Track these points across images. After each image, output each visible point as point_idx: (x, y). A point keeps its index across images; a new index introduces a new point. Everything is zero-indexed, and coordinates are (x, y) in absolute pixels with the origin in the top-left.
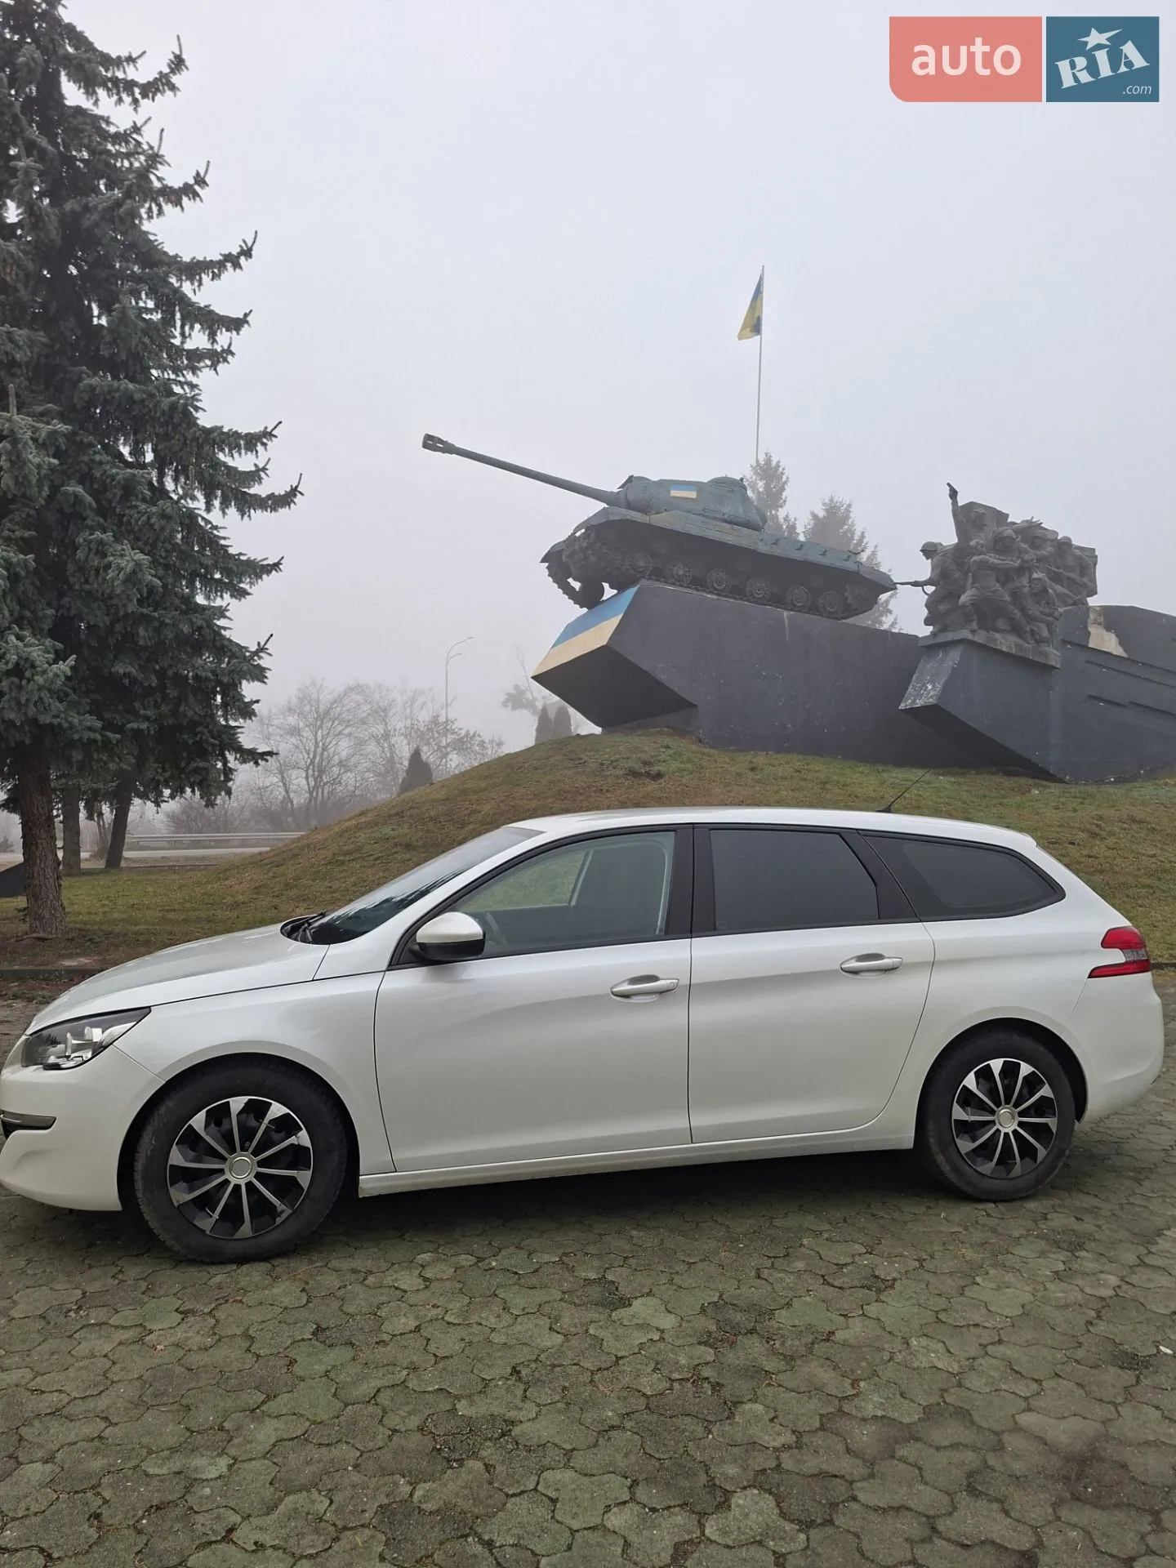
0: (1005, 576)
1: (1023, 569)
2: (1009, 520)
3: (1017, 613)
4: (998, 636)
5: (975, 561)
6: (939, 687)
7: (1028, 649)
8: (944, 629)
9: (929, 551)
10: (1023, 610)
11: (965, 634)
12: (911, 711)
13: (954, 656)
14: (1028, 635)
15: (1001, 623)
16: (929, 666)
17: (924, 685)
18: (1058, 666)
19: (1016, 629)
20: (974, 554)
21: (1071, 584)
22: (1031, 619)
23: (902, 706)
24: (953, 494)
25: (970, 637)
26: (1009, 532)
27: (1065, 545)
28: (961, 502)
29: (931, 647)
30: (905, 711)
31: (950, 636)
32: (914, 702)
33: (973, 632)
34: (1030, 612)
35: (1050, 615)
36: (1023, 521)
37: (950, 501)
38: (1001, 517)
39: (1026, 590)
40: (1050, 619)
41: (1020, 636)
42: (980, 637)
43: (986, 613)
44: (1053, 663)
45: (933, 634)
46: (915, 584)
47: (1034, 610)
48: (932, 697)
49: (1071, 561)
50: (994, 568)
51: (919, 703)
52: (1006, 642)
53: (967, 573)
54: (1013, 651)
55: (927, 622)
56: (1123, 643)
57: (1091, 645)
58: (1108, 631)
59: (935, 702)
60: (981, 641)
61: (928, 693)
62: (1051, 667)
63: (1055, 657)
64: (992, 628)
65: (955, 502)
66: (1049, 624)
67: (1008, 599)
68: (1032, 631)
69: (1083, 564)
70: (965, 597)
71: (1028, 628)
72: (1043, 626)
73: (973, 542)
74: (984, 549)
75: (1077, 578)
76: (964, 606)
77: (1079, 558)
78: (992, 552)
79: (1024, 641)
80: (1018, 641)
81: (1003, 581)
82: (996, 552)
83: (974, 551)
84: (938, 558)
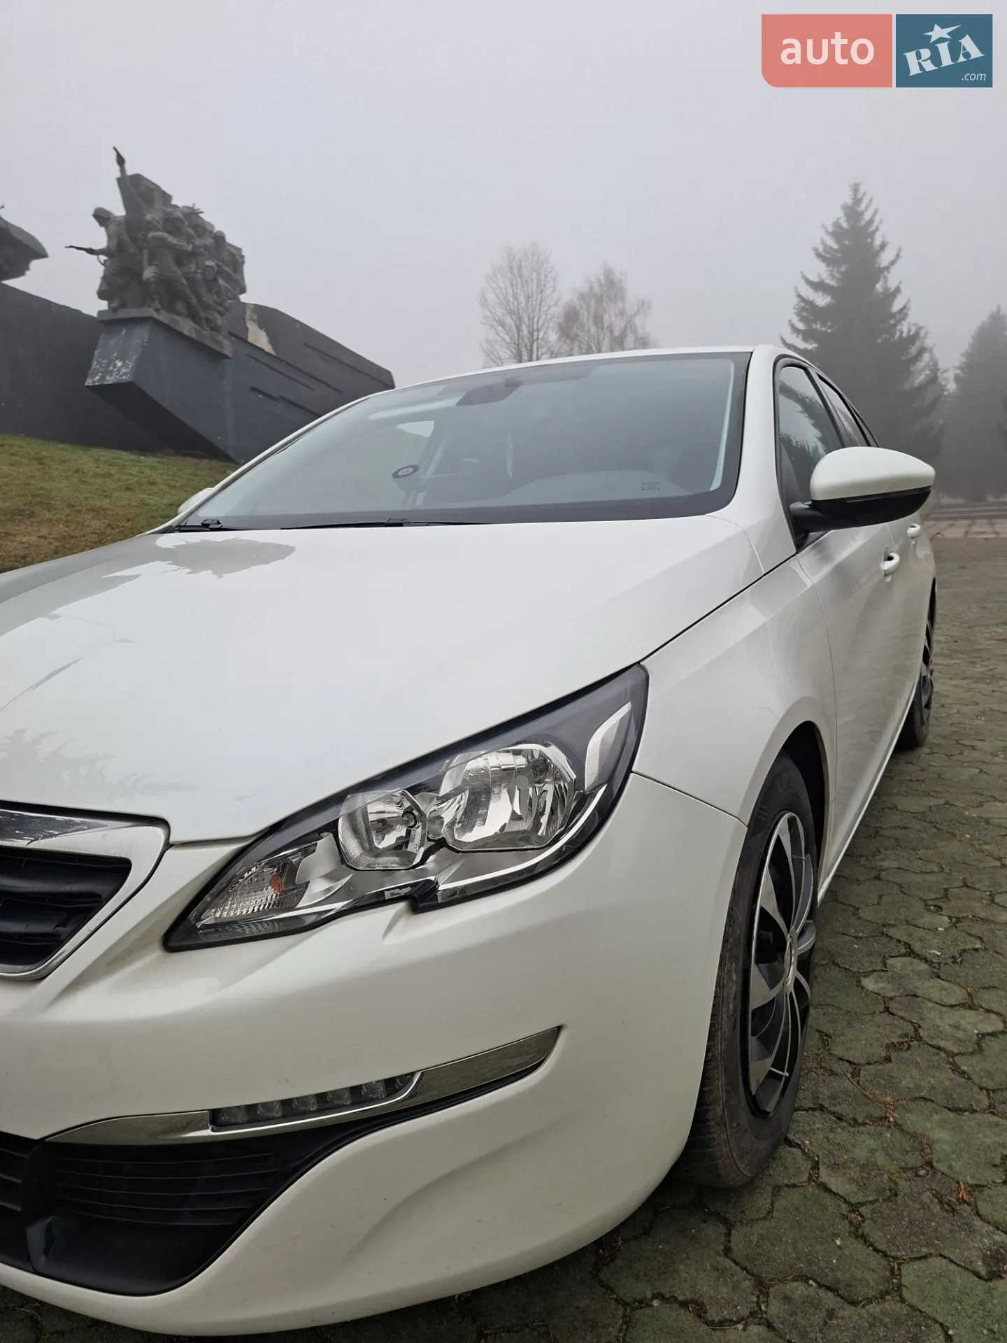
0: (181, 258)
1: (193, 255)
2: (173, 203)
3: (194, 301)
4: (178, 318)
5: (153, 237)
6: (131, 365)
7: (206, 337)
8: (123, 305)
9: (102, 217)
10: (198, 296)
11: (150, 312)
12: (101, 389)
13: (141, 336)
14: (204, 321)
15: (180, 306)
16: (113, 342)
17: (111, 362)
18: (230, 355)
19: (192, 315)
20: (150, 230)
21: (228, 278)
22: (206, 307)
23: (89, 382)
24: (121, 160)
25: (156, 316)
26: (178, 214)
27: (219, 238)
28: (130, 171)
29: (108, 323)
30: (93, 388)
32: (103, 378)
33: (157, 310)
34: (205, 299)
35: (221, 305)
36: (184, 207)
37: (118, 168)
38: (166, 198)
39: (199, 276)
40: (221, 308)
41: (195, 322)
42: (164, 317)
43: (169, 293)
44: (226, 352)
45: (113, 310)
46: (90, 251)
47: (209, 298)
48: (125, 374)
49: (226, 256)
50: (171, 247)
51: (110, 380)
52: (187, 327)
53: (141, 249)
54: (194, 336)
55: (101, 295)
56: (272, 341)
57: (250, 340)
58: (261, 328)
59: (131, 380)
60: (166, 321)
61: (119, 370)
62: (226, 357)
63: (227, 348)
64: (171, 310)
65: (123, 170)
66: (221, 314)
67: (185, 282)
68: (207, 319)
69: (235, 261)
70: (149, 273)
71: (203, 315)
72: (216, 314)
73: (149, 217)
74: (160, 226)
75: (232, 273)
76: (148, 283)
77: (232, 254)
78: (166, 231)
79: (201, 327)
80: (196, 326)
81: (179, 262)
82: (170, 233)
83: (150, 226)
84: (112, 227)
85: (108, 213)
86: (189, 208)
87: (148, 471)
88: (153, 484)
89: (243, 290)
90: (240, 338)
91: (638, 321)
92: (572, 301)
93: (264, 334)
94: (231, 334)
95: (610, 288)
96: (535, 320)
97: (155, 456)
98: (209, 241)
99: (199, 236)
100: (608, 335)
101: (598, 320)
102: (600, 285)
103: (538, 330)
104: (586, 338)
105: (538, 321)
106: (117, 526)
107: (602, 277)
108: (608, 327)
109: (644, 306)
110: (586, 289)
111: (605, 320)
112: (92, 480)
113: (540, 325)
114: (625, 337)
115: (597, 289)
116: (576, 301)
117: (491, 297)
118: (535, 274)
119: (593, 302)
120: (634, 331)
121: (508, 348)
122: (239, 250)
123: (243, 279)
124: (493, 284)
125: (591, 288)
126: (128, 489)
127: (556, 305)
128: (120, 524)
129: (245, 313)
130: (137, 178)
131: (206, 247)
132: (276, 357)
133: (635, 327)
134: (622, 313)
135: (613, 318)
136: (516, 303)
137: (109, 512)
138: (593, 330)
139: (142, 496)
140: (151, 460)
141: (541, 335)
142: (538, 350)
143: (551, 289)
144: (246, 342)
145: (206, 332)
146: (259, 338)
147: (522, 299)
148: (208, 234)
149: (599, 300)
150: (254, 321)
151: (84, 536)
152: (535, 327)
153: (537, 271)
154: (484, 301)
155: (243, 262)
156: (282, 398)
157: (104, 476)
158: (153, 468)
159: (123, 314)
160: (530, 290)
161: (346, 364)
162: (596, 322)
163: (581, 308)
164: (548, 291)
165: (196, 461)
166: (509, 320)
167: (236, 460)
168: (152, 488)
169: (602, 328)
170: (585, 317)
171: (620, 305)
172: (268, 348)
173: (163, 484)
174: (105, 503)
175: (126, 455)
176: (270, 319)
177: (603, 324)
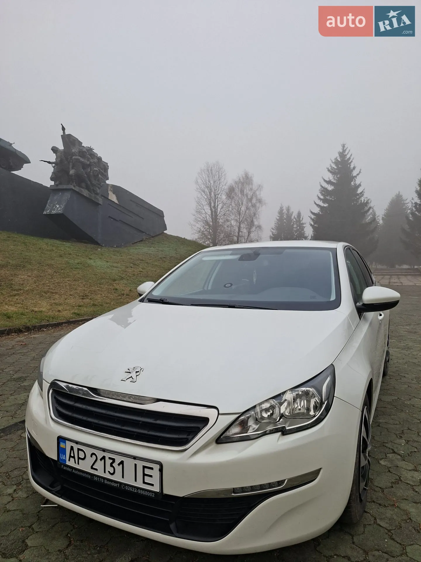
0: (85, 166)
1: (89, 165)
2: (83, 145)
3: (89, 183)
4: (82, 189)
5: (74, 158)
6: (62, 207)
7: (93, 196)
8: (61, 183)
9: (55, 150)
10: (90, 181)
12: (50, 216)
13: (67, 196)
14: (92, 191)
15: (83, 185)
16: (55, 198)
17: (55, 205)
18: (102, 204)
19: (88, 188)
20: (74, 156)
22: (93, 185)
23: (45, 213)
24: (63, 129)
25: (74, 188)
26: (84, 150)
27: (100, 159)
28: (67, 133)
29: (53, 190)
30: (46, 215)
31: (65, 187)
32: (51, 211)
33: (74, 186)
36: (87, 147)
37: (62, 131)
39: (92, 174)
40: (99, 186)
41: (89, 191)
42: (77, 189)
43: (79, 180)
44: (100, 203)
45: (56, 185)
46: (49, 162)
47: (94, 182)
48: (60, 210)
50: (82, 163)
51: (54, 212)
52: (85, 193)
53: (69, 163)
54: (88, 196)
55: (52, 179)
56: (117, 199)
57: (109, 198)
58: (114, 194)
59: (62, 213)
60: (77, 190)
61: (58, 208)
62: (99, 204)
63: (101, 201)
64: (80, 186)
65: (64, 132)
66: (99, 188)
67: (86, 176)
68: (93, 190)
69: (105, 167)
70: (72, 172)
71: (92, 188)
72: (97, 189)
73: (73, 151)
74: (77, 154)
75: (104, 173)
76: (71, 176)
77: (104, 165)
78: (79, 156)
79: (91, 193)
80: (89, 193)
81: (84, 168)
82: (81, 157)
83: (73, 154)
84: (58, 154)
85: (57, 148)
86: (89, 147)
87: (68, 249)
88: (70, 254)
89: (108, 179)
90: (106, 198)
91: (258, 193)
92: (232, 184)
93: (115, 196)
94: (102, 196)
95: (247, 180)
96: (217, 191)
97: (69, 242)
98: (96, 160)
99: (92, 159)
100: (246, 198)
101: (242, 191)
102: (243, 178)
103: (218, 195)
104: (237, 199)
105: (218, 191)
106: (58, 272)
107: (244, 176)
108: (246, 194)
109: (260, 187)
110: (237, 180)
111: (245, 192)
112: (46, 252)
113: (219, 192)
114: (253, 199)
115: (242, 180)
116: (233, 184)
117: (200, 181)
118: (217, 173)
119: (240, 185)
120: (256, 196)
121: (206, 201)
122: (107, 163)
123: (108, 175)
124: (201, 176)
125: (240, 179)
126: (61, 256)
127: (225, 185)
128: (59, 271)
129: (108, 188)
130: (69, 135)
131: (95, 163)
132: (119, 205)
133: (257, 195)
134: (251, 189)
135: (248, 191)
136: (209, 184)
137: (54, 266)
138: (240, 195)
139: (66, 259)
140: (68, 244)
141: (219, 196)
142: (218, 202)
143: (223, 179)
144: (108, 198)
145: (93, 195)
146: (113, 197)
147: (212, 182)
148: (95, 157)
149: (243, 184)
150: (111, 191)
151: (45, 276)
152: (217, 193)
153: (218, 172)
154: (197, 182)
155: (108, 168)
156: (120, 220)
157: (50, 251)
158: (69, 247)
159: (60, 187)
160: (215, 179)
161: (146, 208)
162: (241, 192)
163: (236, 187)
164: (222, 180)
165: (85, 245)
166: (206, 190)
167: (101, 244)
168: (70, 256)
169: (243, 195)
170: (237, 190)
171: (251, 186)
172: (116, 201)
173: (74, 254)
174: (53, 262)
175: (58, 242)
176: (117, 190)
177: (244, 193)
